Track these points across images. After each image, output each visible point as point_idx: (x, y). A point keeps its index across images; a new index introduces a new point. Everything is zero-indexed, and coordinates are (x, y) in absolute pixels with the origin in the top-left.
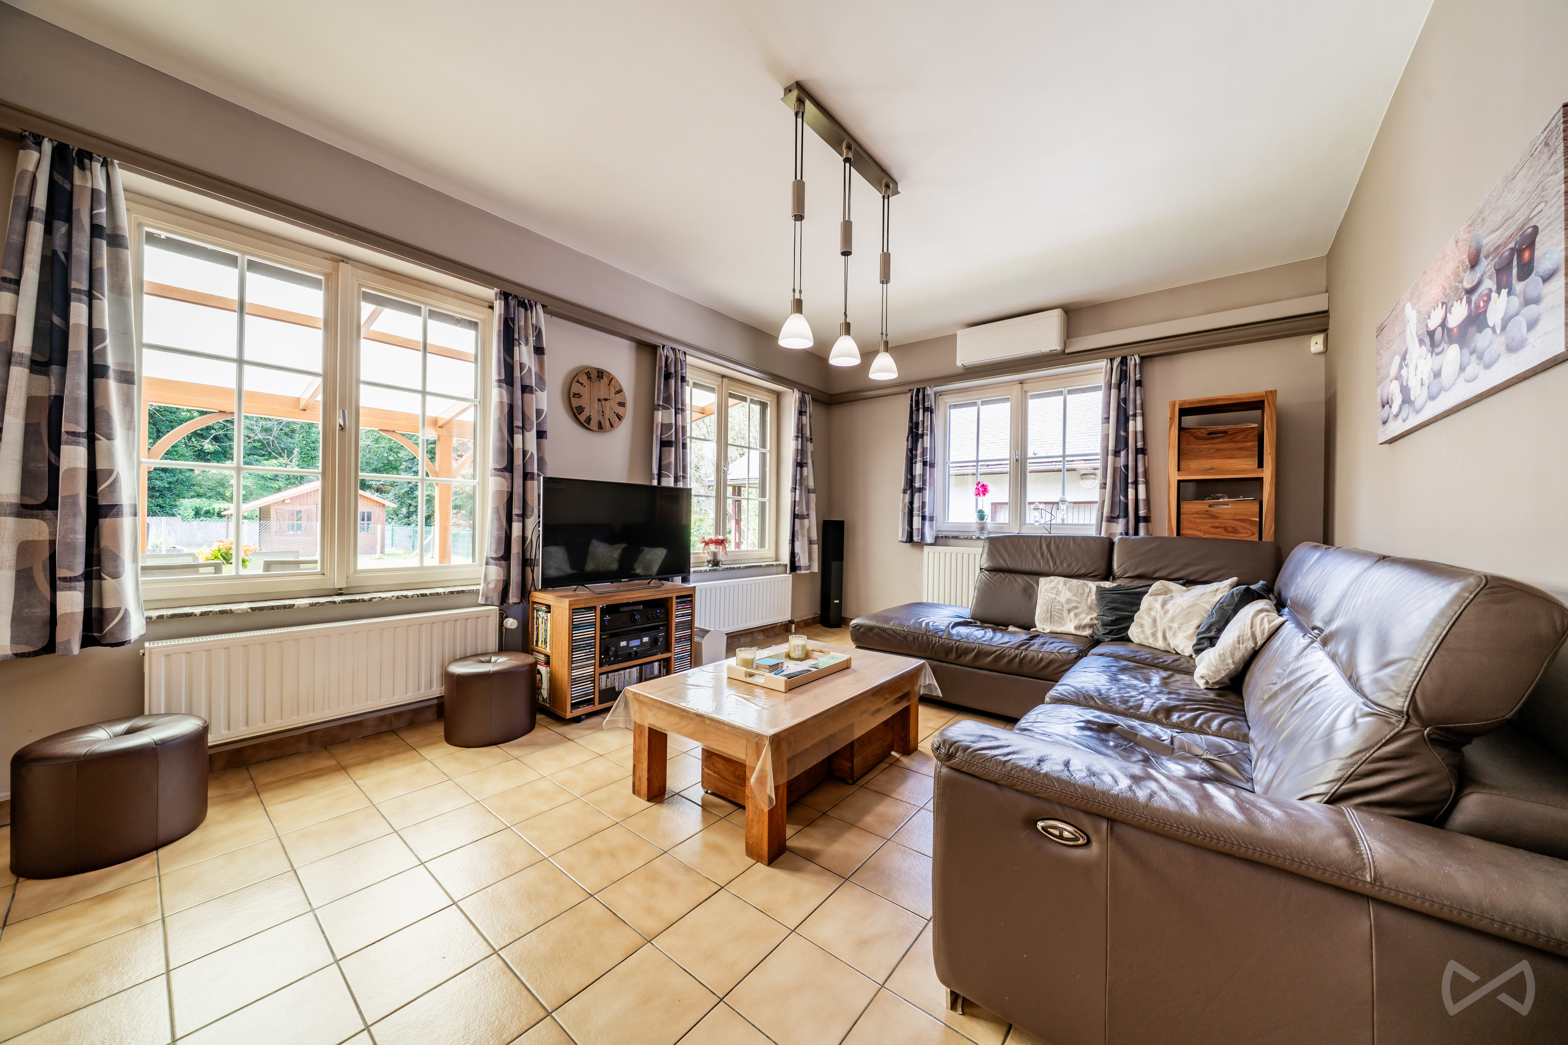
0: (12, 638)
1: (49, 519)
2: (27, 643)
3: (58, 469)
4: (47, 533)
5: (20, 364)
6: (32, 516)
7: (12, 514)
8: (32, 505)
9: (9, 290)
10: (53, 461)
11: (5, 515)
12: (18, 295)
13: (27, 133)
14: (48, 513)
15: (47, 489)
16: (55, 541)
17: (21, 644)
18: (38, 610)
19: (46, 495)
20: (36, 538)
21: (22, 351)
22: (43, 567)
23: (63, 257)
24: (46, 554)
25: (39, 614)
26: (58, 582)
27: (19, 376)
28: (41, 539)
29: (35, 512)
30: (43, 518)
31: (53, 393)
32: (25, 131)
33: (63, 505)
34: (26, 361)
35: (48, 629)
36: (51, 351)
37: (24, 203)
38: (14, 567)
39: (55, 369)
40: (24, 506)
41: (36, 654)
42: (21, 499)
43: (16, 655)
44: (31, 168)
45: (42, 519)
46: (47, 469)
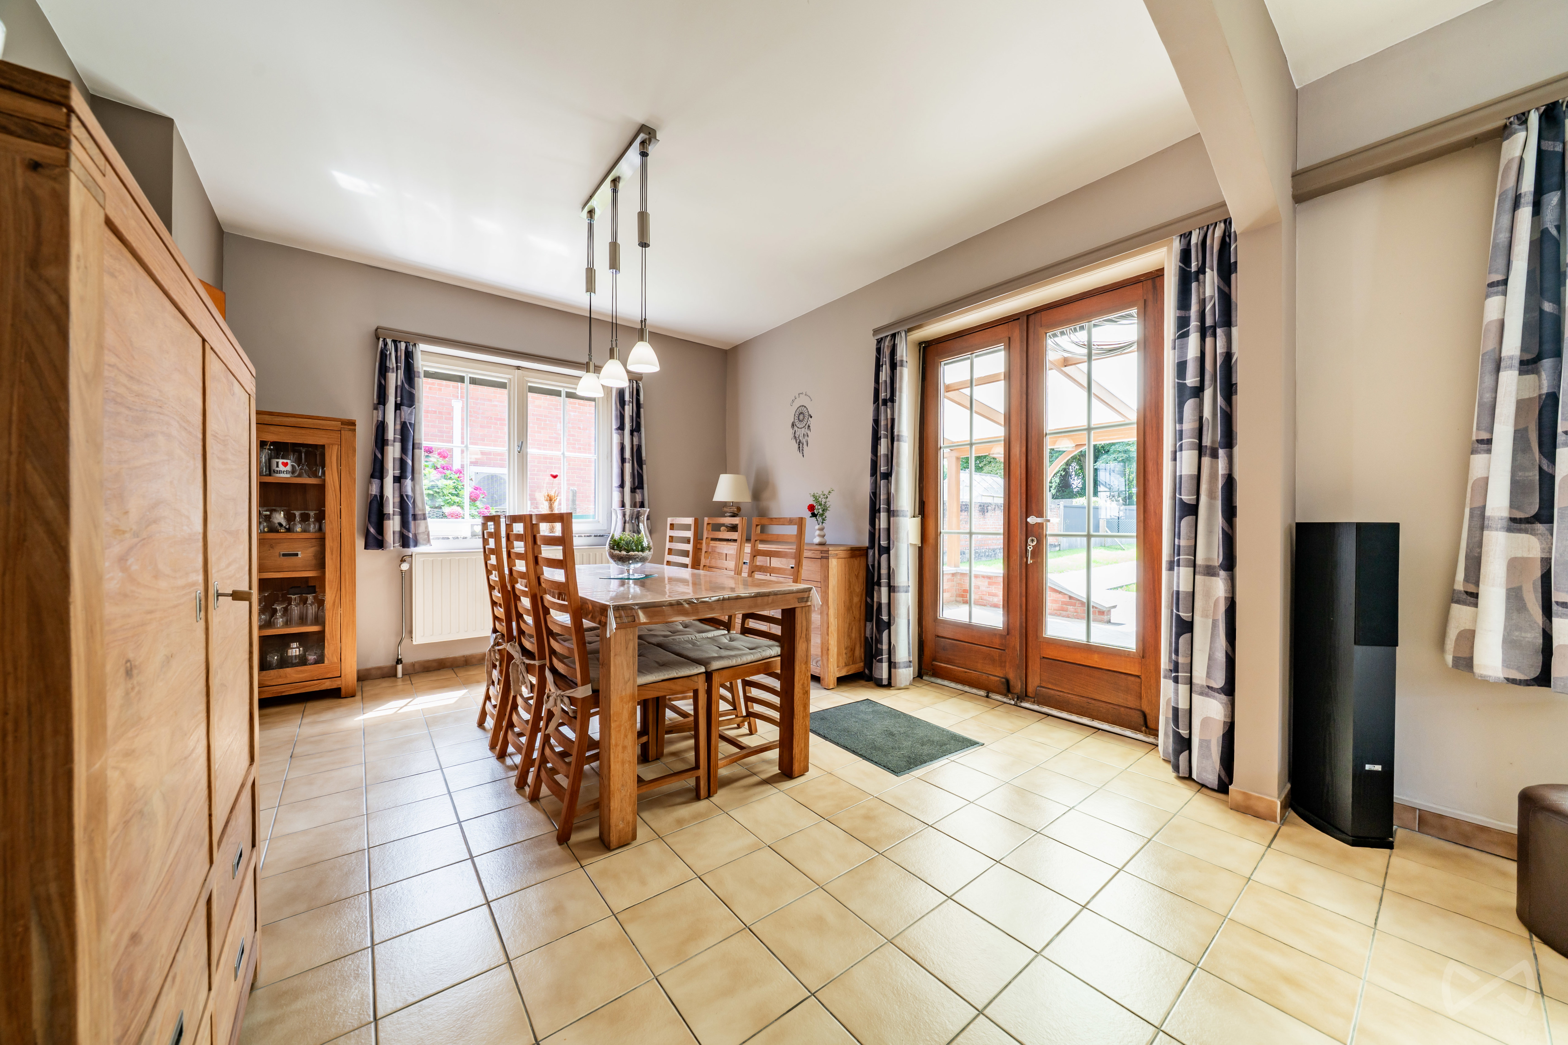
0: (1504, 661)
1: (1540, 534)
2: (1518, 669)
3: (1552, 478)
4: (1539, 549)
5: (1510, 367)
6: (1520, 531)
7: (1502, 529)
8: (1521, 519)
9: (1496, 294)
10: (1545, 467)
11: (1497, 530)
12: (1506, 296)
13: (1512, 119)
14: (1540, 527)
15: (1538, 501)
16: (1551, 559)
17: (1512, 668)
18: (1529, 635)
19: (1537, 506)
20: (1525, 555)
21: (1511, 353)
22: (1534, 588)
23: (1554, 232)
24: (1538, 574)
25: (1530, 640)
26: (1555, 607)
27: (1509, 379)
28: (1531, 556)
29: (1523, 526)
30: (1533, 533)
31: (1545, 391)
32: (1509, 118)
33: (1561, 517)
34: (1516, 363)
35: (1540, 658)
36: (1541, 344)
37: (1511, 195)
38: (1504, 586)
39: (1547, 363)
40: (1513, 520)
41: (1527, 683)
42: (1510, 513)
43: (1508, 679)
44: (1517, 153)
45: (1531, 534)
46: (1537, 477)
